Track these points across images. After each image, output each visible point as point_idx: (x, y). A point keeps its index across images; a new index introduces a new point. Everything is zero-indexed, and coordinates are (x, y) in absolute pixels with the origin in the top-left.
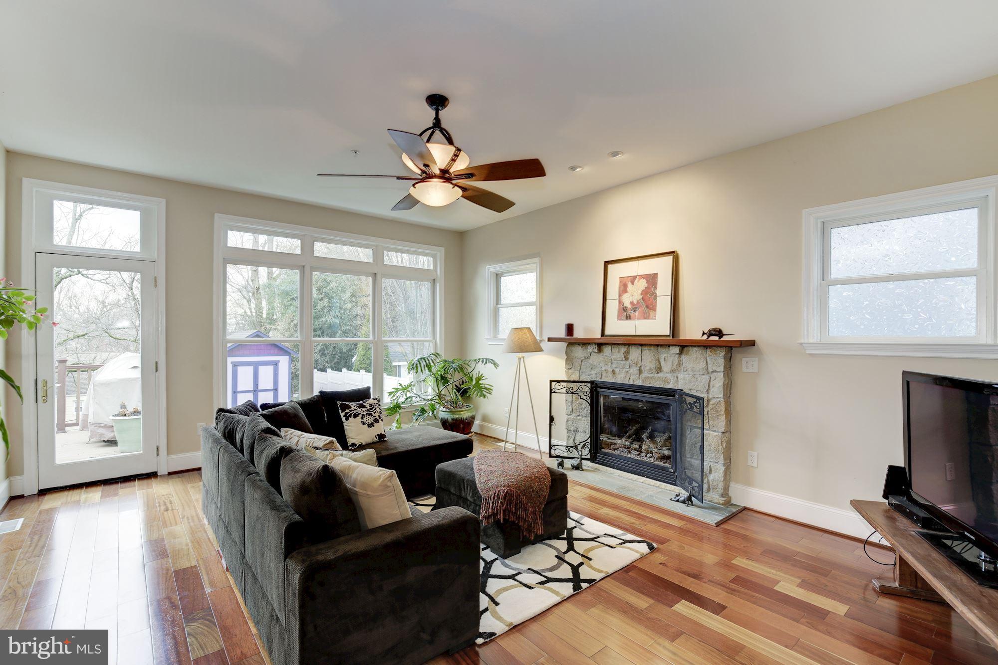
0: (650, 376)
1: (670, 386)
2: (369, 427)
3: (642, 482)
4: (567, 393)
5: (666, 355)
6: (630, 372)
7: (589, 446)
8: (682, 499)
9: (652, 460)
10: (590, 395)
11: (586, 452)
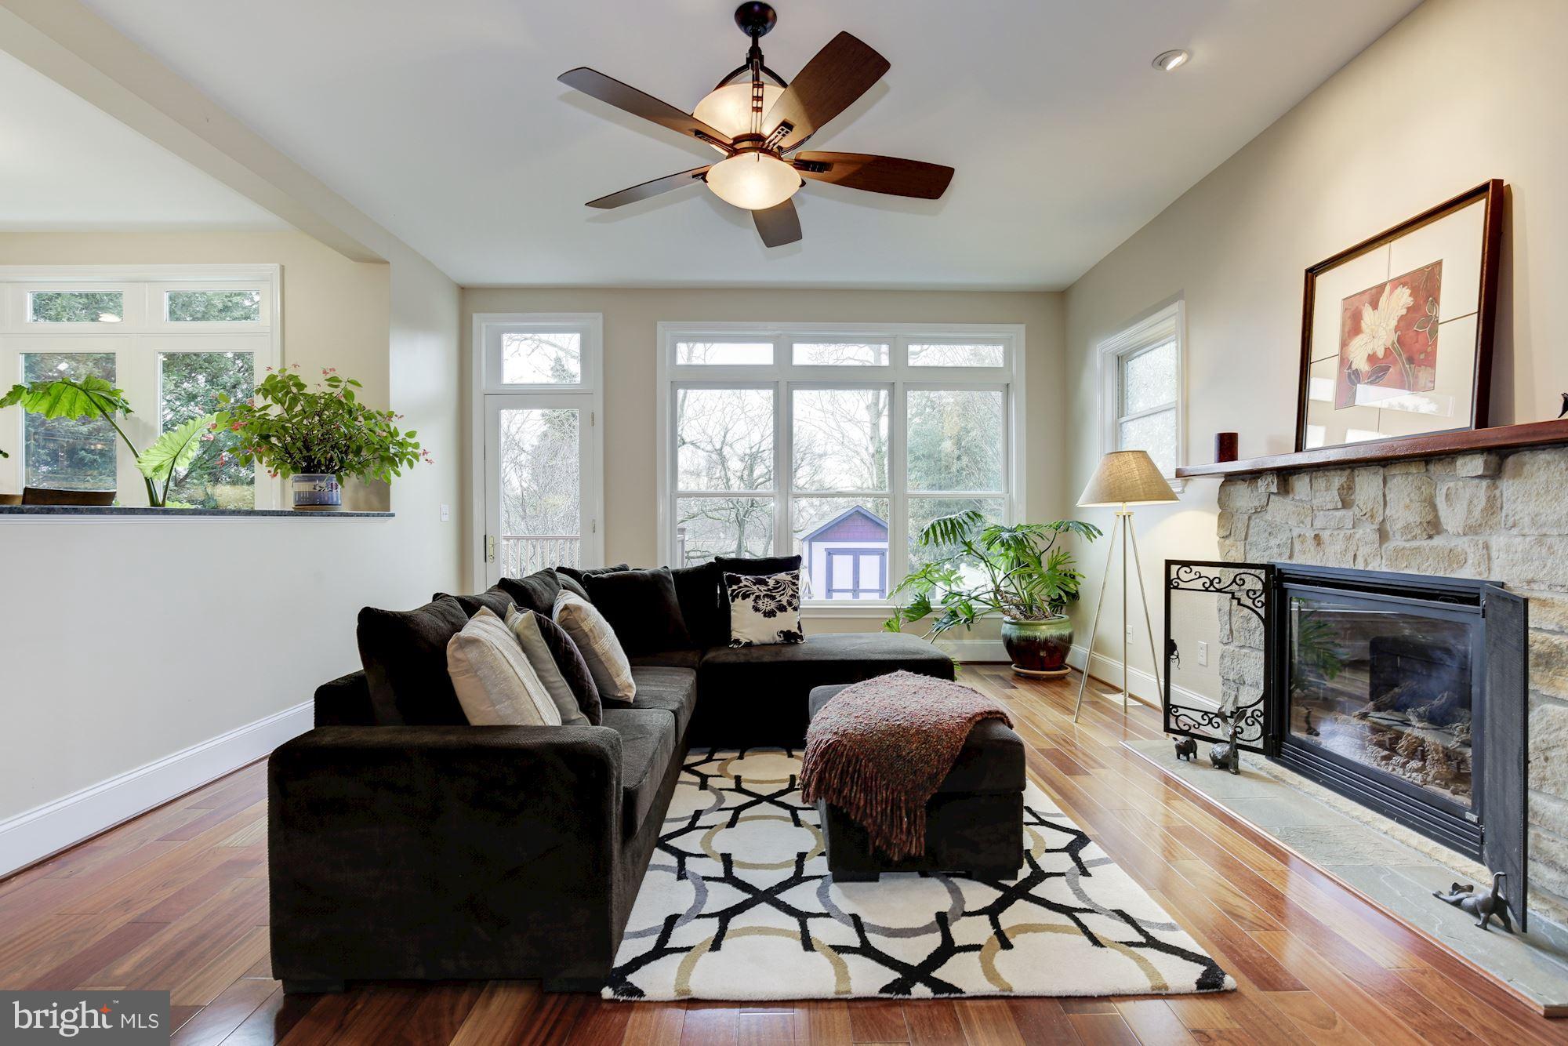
0: (1408, 545)
1: (1468, 573)
2: (765, 616)
3: (1386, 833)
4: (1207, 590)
5: (1452, 484)
6: (1357, 536)
7: (1261, 719)
8: (1469, 901)
9: (1418, 778)
10: (1262, 598)
11: (1253, 733)
